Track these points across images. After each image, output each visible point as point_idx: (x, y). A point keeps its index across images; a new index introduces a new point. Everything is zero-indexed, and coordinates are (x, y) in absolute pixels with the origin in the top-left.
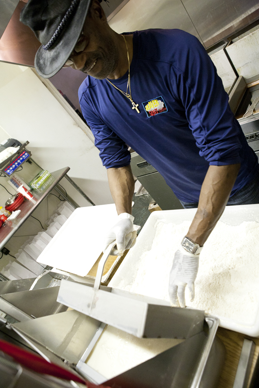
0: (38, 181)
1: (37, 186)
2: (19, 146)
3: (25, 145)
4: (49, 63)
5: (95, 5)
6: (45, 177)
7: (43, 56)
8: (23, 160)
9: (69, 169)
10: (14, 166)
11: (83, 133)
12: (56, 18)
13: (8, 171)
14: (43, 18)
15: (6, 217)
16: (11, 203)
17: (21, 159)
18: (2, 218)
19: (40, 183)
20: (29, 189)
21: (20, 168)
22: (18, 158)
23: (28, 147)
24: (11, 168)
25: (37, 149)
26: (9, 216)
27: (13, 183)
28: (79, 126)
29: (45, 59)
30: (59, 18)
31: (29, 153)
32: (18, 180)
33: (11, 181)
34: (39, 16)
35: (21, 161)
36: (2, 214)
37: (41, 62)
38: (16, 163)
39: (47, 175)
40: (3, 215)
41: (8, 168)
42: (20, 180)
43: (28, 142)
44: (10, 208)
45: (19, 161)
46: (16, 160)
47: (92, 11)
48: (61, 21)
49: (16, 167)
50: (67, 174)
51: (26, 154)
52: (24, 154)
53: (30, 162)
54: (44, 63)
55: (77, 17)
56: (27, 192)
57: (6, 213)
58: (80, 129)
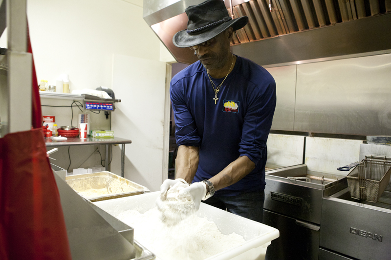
0: (100, 133)
1: (96, 135)
2: (112, 98)
3: (117, 101)
4: (184, 40)
5: (230, 30)
6: (108, 135)
7: (183, 35)
8: (105, 108)
9: (130, 142)
10: (95, 106)
11: (162, 132)
12: (207, 21)
13: (88, 105)
14: (200, 17)
15: (52, 135)
16: (65, 129)
17: (105, 106)
18: (48, 133)
19: (100, 135)
20: (88, 133)
21: (98, 112)
22: (103, 104)
23: (116, 104)
24: (92, 106)
25: (121, 113)
26: (55, 136)
27: (82, 118)
28: (163, 125)
29: (182, 37)
30: (208, 23)
31: (114, 108)
32: (87, 120)
33: (82, 116)
34: (198, 15)
35: (103, 108)
36: (51, 130)
37: (179, 37)
38: (98, 106)
39: (111, 135)
40: (51, 132)
41: (90, 103)
42: (88, 121)
43: (120, 101)
44: (61, 132)
45: (102, 106)
46: (100, 104)
47: (227, 31)
48: (208, 24)
49: (96, 108)
50: (126, 144)
51: (111, 107)
52: (109, 106)
53: (107, 117)
54: (181, 39)
55: (218, 28)
56: (85, 131)
57: (55, 132)
58: (162, 128)
